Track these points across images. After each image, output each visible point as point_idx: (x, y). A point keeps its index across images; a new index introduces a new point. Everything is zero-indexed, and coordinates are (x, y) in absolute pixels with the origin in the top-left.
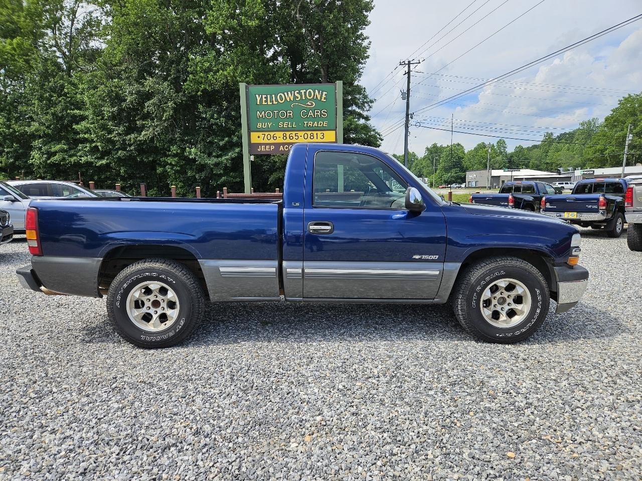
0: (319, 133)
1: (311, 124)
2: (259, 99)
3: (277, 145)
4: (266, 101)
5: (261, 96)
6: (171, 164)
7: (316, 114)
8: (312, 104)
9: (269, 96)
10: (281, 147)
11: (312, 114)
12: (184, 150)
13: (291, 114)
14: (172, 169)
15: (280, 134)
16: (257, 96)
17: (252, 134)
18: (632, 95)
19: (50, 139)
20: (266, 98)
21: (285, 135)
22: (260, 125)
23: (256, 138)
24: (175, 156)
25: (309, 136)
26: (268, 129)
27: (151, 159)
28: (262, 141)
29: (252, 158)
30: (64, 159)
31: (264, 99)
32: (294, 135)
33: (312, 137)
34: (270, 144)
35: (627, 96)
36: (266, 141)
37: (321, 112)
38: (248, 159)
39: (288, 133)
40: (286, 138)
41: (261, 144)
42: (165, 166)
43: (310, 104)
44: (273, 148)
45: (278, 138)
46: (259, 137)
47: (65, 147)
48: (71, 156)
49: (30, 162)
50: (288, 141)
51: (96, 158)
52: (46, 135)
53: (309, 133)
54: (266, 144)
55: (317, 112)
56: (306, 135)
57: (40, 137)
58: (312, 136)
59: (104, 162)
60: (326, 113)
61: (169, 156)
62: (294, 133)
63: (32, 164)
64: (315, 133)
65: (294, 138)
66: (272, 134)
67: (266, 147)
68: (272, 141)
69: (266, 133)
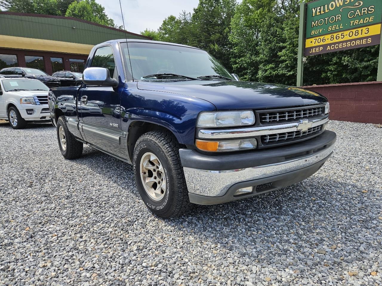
0: (364, 28)
1: (357, 23)
2: (314, 11)
3: (325, 46)
4: (320, 12)
5: (316, 9)
6: (331, 71)
7: (362, 12)
8: (360, 4)
9: (322, 7)
10: (329, 47)
11: (359, 13)
12: (340, 59)
13: (340, 18)
14: (331, 74)
15: (329, 36)
16: (313, 9)
17: (307, 40)
19: (267, 62)
20: (320, 9)
21: (332, 36)
22: (313, 33)
23: (310, 43)
24: (335, 64)
25: (354, 33)
26: (320, 34)
27: (318, 68)
28: (314, 45)
29: (304, 59)
30: (271, 73)
31: (318, 10)
32: (340, 35)
34: (319, 46)
36: (317, 44)
37: (368, 9)
38: (301, 60)
39: (335, 35)
40: (333, 39)
41: (312, 48)
42: (326, 72)
43: (358, 4)
44: (321, 48)
45: (326, 40)
46: (311, 42)
47: (273, 66)
48: (274, 71)
49: (257, 76)
50: (335, 41)
51: (287, 71)
52: (266, 61)
53: (354, 31)
54: (316, 47)
55: (364, 10)
56: (351, 33)
57: (263, 62)
58: (357, 33)
59: (291, 73)
60: (373, 8)
61: (331, 65)
62: (340, 33)
63: (258, 78)
64: (360, 29)
65: (340, 38)
66: (322, 37)
67: (316, 49)
68: (322, 43)
69: (317, 38)
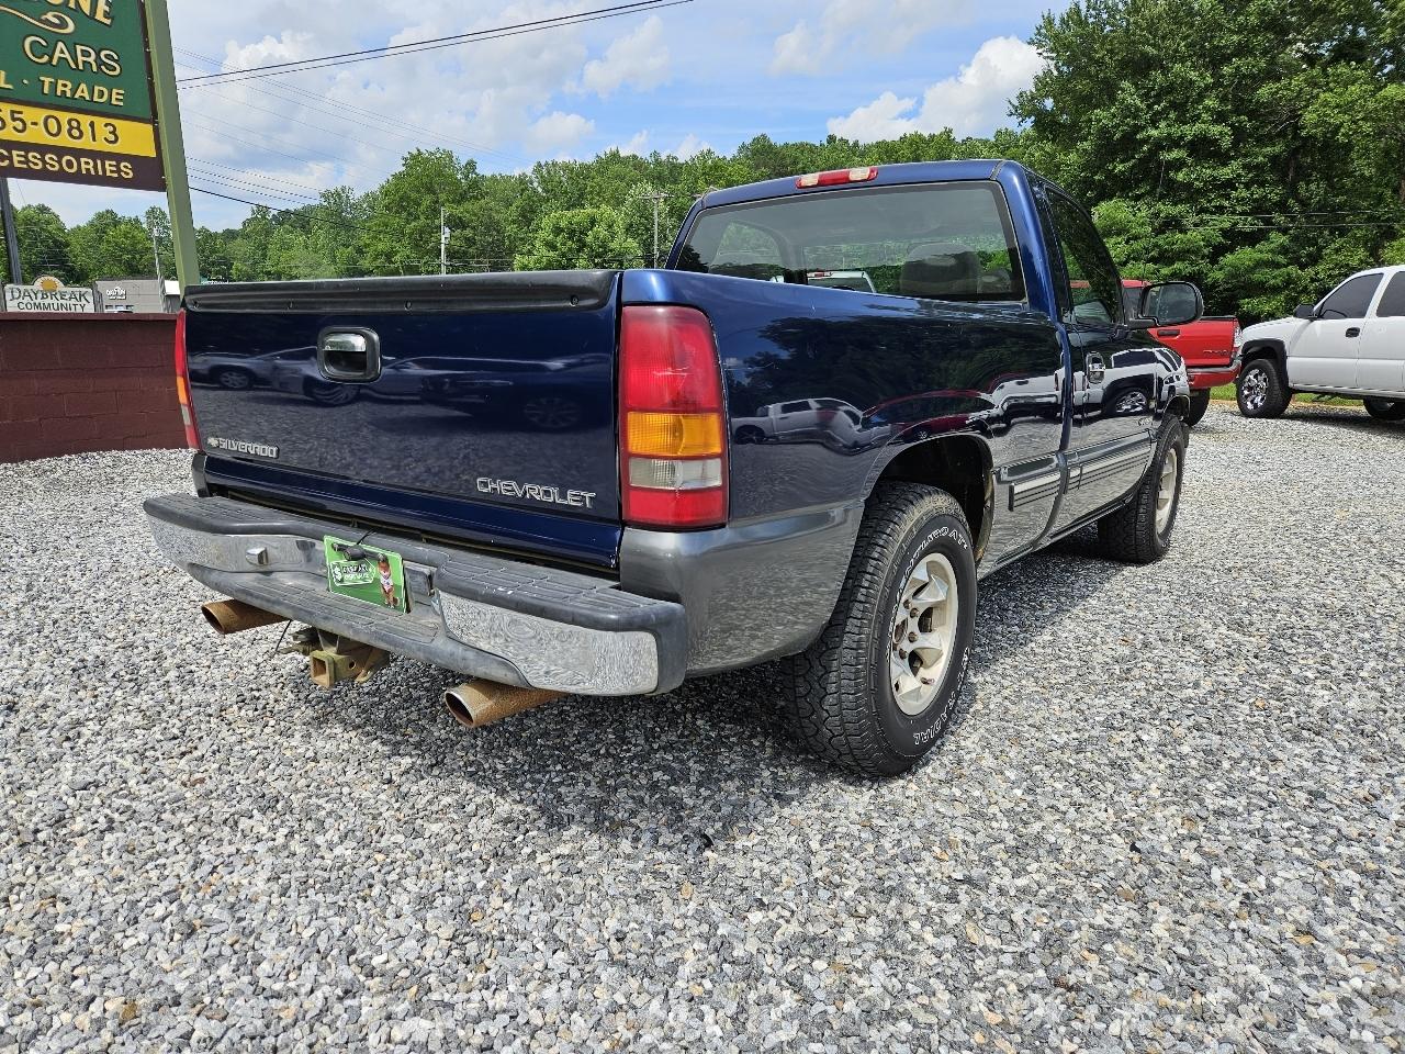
0: (100, 122)
1: (67, 90)
7: (80, 58)
8: (64, 25)
18: (422, 150)
25: (65, 127)
32: (6, 116)
33: (75, 133)
35: (415, 152)
37: (97, 55)
43: (56, 21)
53: (64, 117)
55: (86, 54)
56: (52, 122)
58: (75, 130)
62: (6, 107)
64: (85, 120)
65: (10, 127)
